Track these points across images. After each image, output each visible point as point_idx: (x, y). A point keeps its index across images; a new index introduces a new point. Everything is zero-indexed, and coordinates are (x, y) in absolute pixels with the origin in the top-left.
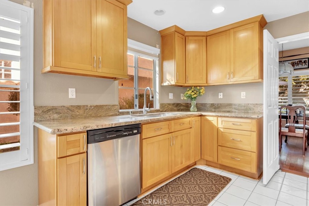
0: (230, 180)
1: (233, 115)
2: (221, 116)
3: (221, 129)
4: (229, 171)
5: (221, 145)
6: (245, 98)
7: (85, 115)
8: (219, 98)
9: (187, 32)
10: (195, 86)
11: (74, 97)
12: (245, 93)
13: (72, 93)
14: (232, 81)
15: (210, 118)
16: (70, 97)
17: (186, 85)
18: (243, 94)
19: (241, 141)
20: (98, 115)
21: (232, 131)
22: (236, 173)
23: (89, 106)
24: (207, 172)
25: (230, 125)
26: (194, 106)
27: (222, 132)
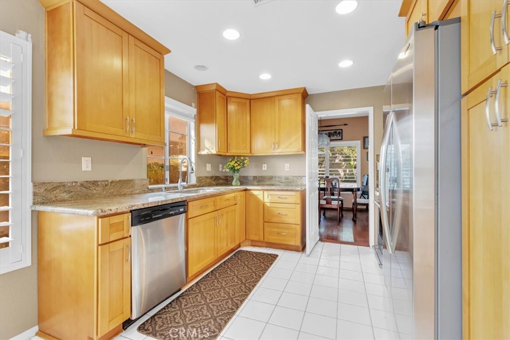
0: (277, 256)
1: (279, 188)
2: (267, 190)
3: (267, 204)
4: (275, 248)
5: (267, 221)
6: (288, 170)
7: (104, 193)
8: (263, 169)
9: (229, 91)
10: (237, 156)
11: (90, 169)
12: (288, 165)
13: (86, 164)
14: (277, 152)
15: (255, 193)
16: (84, 168)
17: (227, 154)
18: (287, 166)
19: (286, 215)
20: (122, 194)
21: (278, 205)
22: (282, 249)
23: (110, 181)
24: (253, 252)
25: (276, 199)
26: (237, 179)
27: (268, 207)
